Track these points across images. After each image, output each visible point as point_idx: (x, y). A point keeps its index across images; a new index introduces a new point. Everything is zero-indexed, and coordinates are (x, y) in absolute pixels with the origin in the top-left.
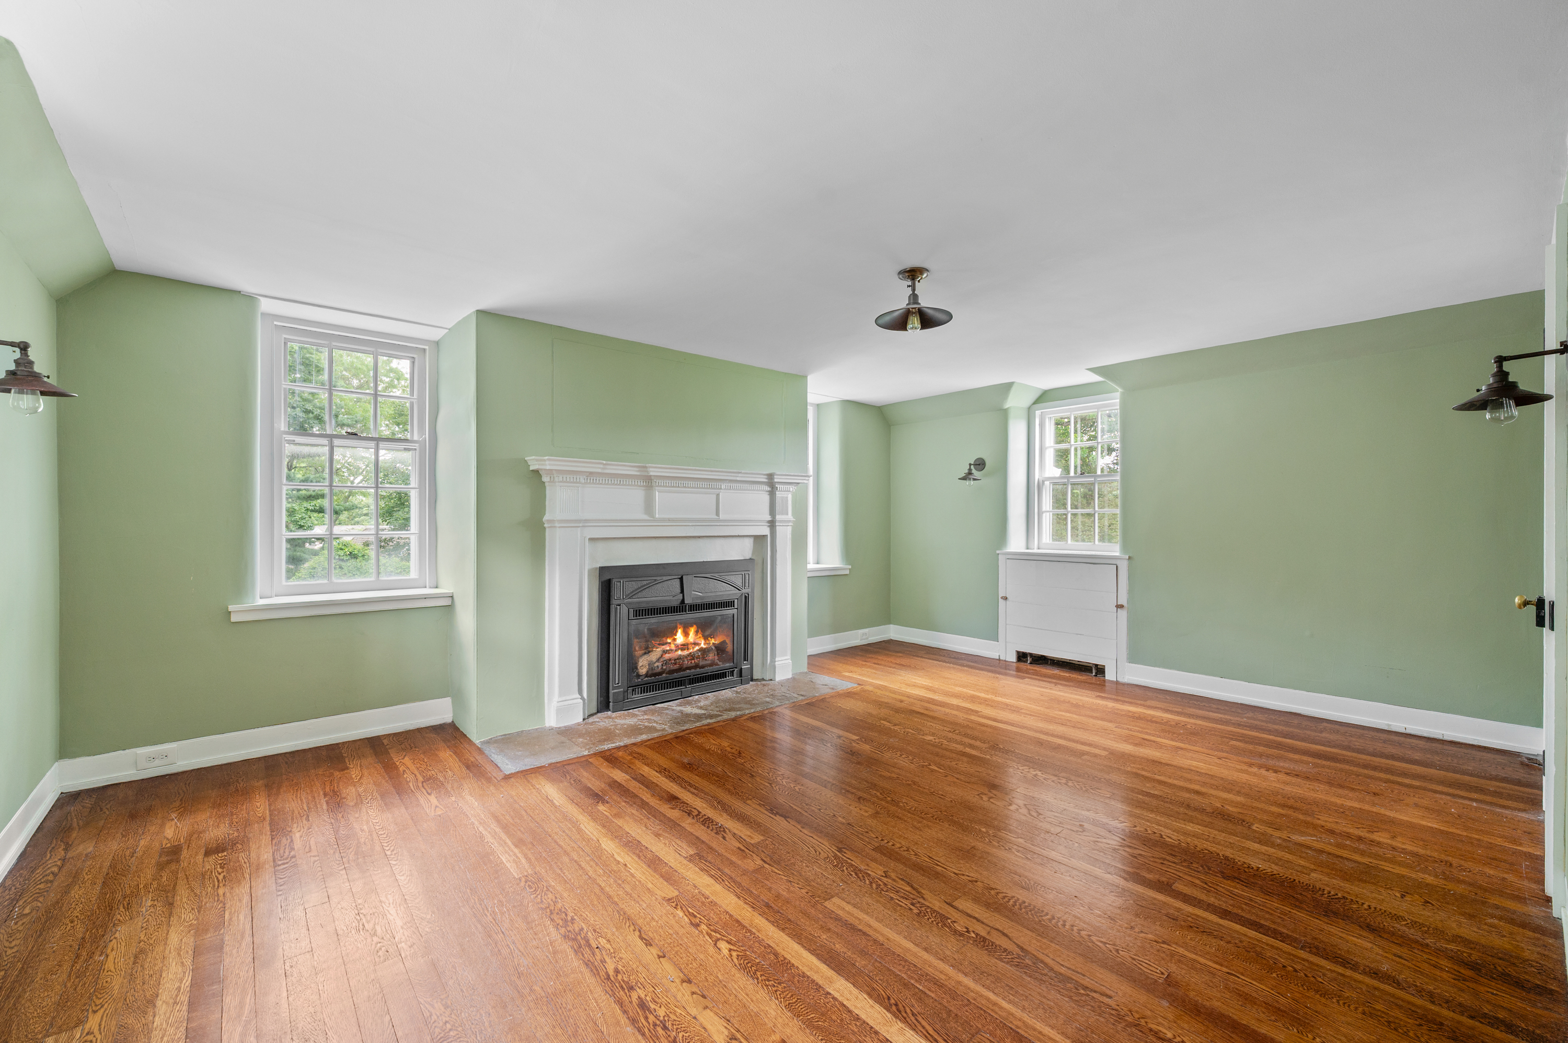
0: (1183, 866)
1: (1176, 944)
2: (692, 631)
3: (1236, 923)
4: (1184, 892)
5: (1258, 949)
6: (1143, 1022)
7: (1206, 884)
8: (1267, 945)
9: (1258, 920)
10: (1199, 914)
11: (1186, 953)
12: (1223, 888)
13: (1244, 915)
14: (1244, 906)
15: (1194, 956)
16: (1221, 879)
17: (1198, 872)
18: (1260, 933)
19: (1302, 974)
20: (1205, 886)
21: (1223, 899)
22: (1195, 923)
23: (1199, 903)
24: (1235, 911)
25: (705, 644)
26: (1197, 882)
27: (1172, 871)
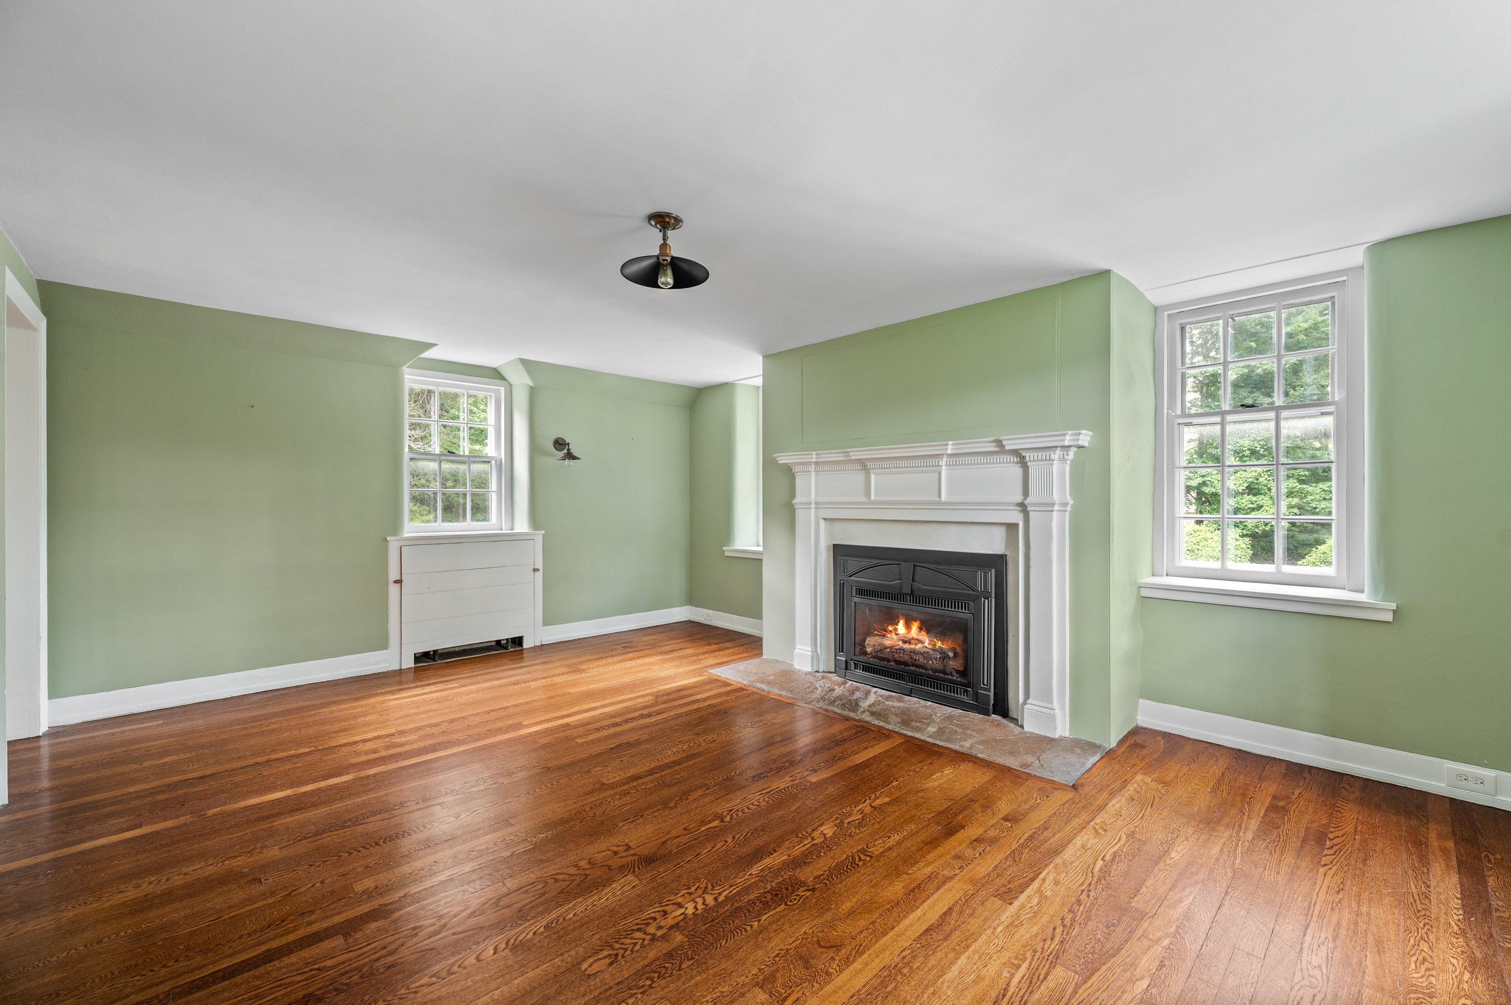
0: (365, 964)
1: (280, 901)
2: (915, 626)
3: (250, 959)
4: (327, 942)
5: (211, 954)
6: (249, 855)
7: (319, 969)
8: (205, 965)
9: (232, 980)
10: (290, 935)
11: (265, 902)
12: (299, 982)
13: (250, 973)
14: (259, 982)
15: (256, 905)
16: (311, 990)
17: (342, 974)
18: (221, 970)
19: (156, 969)
20: (316, 966)
21: (285, 970)
22: (283, 927)
23: (301, 945)
24: (261, 970)
25: (929, 644)
26: (329, 963)
27: (365, 950)
